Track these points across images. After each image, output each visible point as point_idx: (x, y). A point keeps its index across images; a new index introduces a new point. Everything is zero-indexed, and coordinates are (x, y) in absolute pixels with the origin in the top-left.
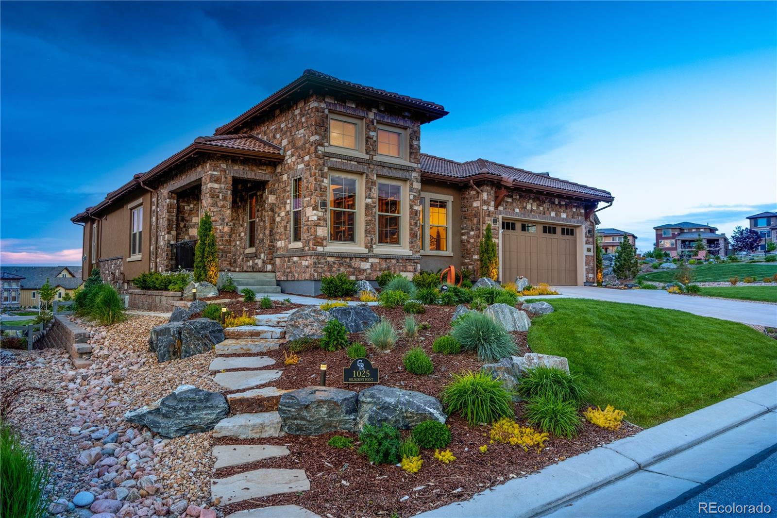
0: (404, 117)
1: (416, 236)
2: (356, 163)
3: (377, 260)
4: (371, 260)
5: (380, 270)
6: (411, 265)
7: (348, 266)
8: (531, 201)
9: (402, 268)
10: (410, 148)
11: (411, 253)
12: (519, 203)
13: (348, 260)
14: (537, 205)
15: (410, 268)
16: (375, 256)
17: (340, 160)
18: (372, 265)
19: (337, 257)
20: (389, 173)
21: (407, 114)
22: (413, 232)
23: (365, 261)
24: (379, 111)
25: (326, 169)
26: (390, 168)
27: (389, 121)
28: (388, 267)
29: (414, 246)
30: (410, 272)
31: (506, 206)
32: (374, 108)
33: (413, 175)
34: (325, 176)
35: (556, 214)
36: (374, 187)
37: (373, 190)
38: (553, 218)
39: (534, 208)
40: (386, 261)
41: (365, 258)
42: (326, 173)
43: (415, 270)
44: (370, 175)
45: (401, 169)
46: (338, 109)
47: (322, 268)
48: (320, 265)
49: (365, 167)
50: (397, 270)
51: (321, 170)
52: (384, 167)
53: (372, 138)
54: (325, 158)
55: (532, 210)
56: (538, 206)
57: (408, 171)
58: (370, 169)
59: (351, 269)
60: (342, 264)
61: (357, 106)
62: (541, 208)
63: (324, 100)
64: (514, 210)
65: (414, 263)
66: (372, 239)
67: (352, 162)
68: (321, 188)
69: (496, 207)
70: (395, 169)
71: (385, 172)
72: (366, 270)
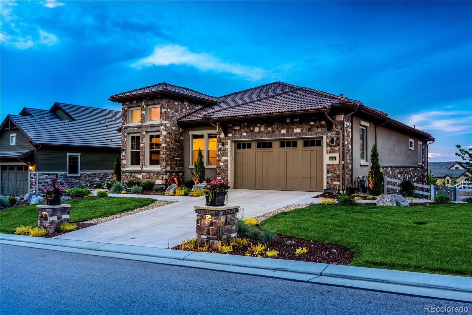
0: (157, 99)
1: (163, 160)
2: (137, 128)
3: (145, 174)
4: (142, 174)
5: (146, 178)
6: (161, 176)
7: (133, 176)
8: (259, 125)
9: (156, 177)
10: (161, 114)
11: (160, 169)
12: (246, 129)
13: (133, 174)
14: (265, 126)
15: (160, 177)
16: (144, 172)
17: (131, 129)
18: (143, 176)
19: (129, 173)
20: (150, 130)
21: (159, 96)
22: (162, 158)
23: (140, 174)
24: (147, 100)
25: (126, 134)
26: (151, 127)
27: (150, 103)
28: (150, 177)
29: (162, 166)
30: (160, 179)
31: (235, 132)
32: (144, 99)
33: (162, 128)
34: (125, 137)
35: (288, 131)
36: (144, 138)
37: (143, 140)
38: (284, 135)
39: (263, 129)
40: (149, 174)
41: (140, 173)
42: (126, 136)
43: (163, 179)
44: (142, 133)
45: (156, 126)
46: (130, 106)
47: (124, 178)
48: (123, 176)
49: (140, 129)
50: (154, 178)
51: (124, 135)
52: (148, 127)
53: (143, 115)
54: (125, 129)
55: (260, 132)
56: (266, 128)
57: (159, 126)
58: (142, 130)
59: (135, 178)
60: (131, 176)
61: (137, 102)
62: (270, 129)
63: (125, 104)
64: (242, 134)
65: (162, 175)
66: (143, 164)
67: (136, 128)
68: (124, 143)
69: (226, 135)
70: (153, 127)
71: (149, 130)
72: (140, 178)
